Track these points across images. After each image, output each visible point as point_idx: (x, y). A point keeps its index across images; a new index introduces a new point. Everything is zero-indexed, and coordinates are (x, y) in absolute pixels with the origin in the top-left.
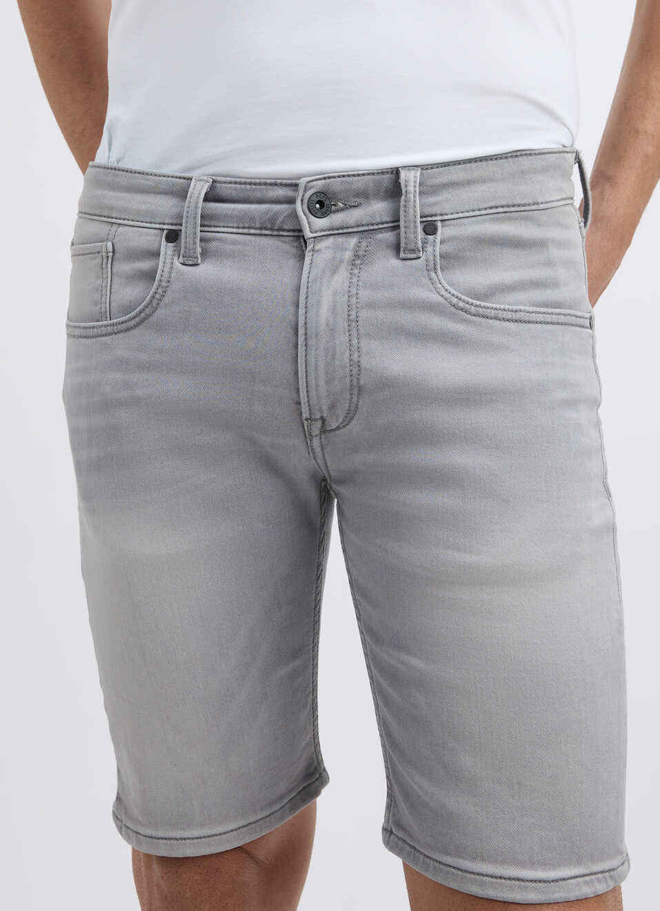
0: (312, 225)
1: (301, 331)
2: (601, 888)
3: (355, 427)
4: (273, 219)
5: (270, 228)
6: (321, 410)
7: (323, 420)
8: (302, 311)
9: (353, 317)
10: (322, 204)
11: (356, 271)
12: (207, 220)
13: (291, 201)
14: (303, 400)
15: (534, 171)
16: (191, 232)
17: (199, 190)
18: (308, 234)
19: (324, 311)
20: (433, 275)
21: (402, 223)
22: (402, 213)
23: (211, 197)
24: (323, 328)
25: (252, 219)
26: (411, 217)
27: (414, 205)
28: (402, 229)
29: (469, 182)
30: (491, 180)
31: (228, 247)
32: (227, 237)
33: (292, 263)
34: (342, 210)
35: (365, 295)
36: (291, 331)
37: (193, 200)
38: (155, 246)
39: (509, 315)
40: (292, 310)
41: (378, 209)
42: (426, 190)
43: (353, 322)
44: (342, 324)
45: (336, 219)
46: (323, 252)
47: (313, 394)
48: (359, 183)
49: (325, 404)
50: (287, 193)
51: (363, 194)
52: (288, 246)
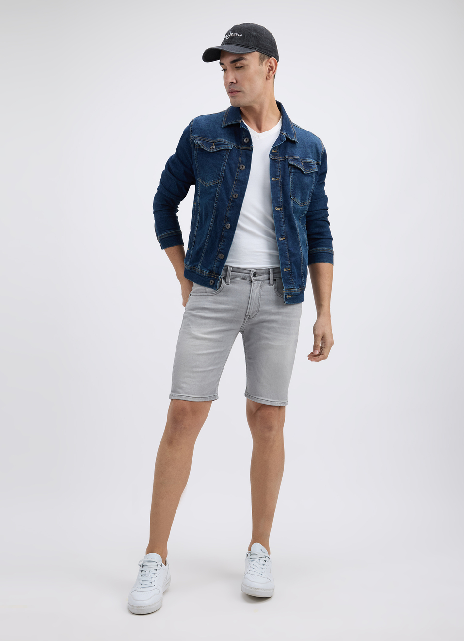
0: (253, 278)
1: (250, 298)
2: (282, 405)
4: (245, 277)
5: (244, 278)
7: (249, 316)
8: (251, 295)
9: (260, 297)
10: (255, 275)
11: (261, 288)
12: (232, 276)
13: (249, 273)
14: (248, 312)
16: (228, 278)
17: (230, 269)
18: (253, 280)
19: (255, 296)
20: (275, 289)
22: (270, 277)
23: (233, 271)
24: (254, 298)
25: (241, 276)
26: (272, 278)
27: (272, 276)
28: (270, 280)
31: (236, 282)
32: (236, 280)
33: (248, 286)
34: (259, 276)
35: (262, 293)
36: (248, 299)
37: (229, 271)
40: (249, 294)
41: (266, 276)
42: (275, 273)
44: (258, 298)
45: (257, 278)
46: (256, 284)
47: (250, 311)
48: (262, 271)
49: (251, 313)
50: (249, 272)
51: (263, 273)
52: (248, 282)
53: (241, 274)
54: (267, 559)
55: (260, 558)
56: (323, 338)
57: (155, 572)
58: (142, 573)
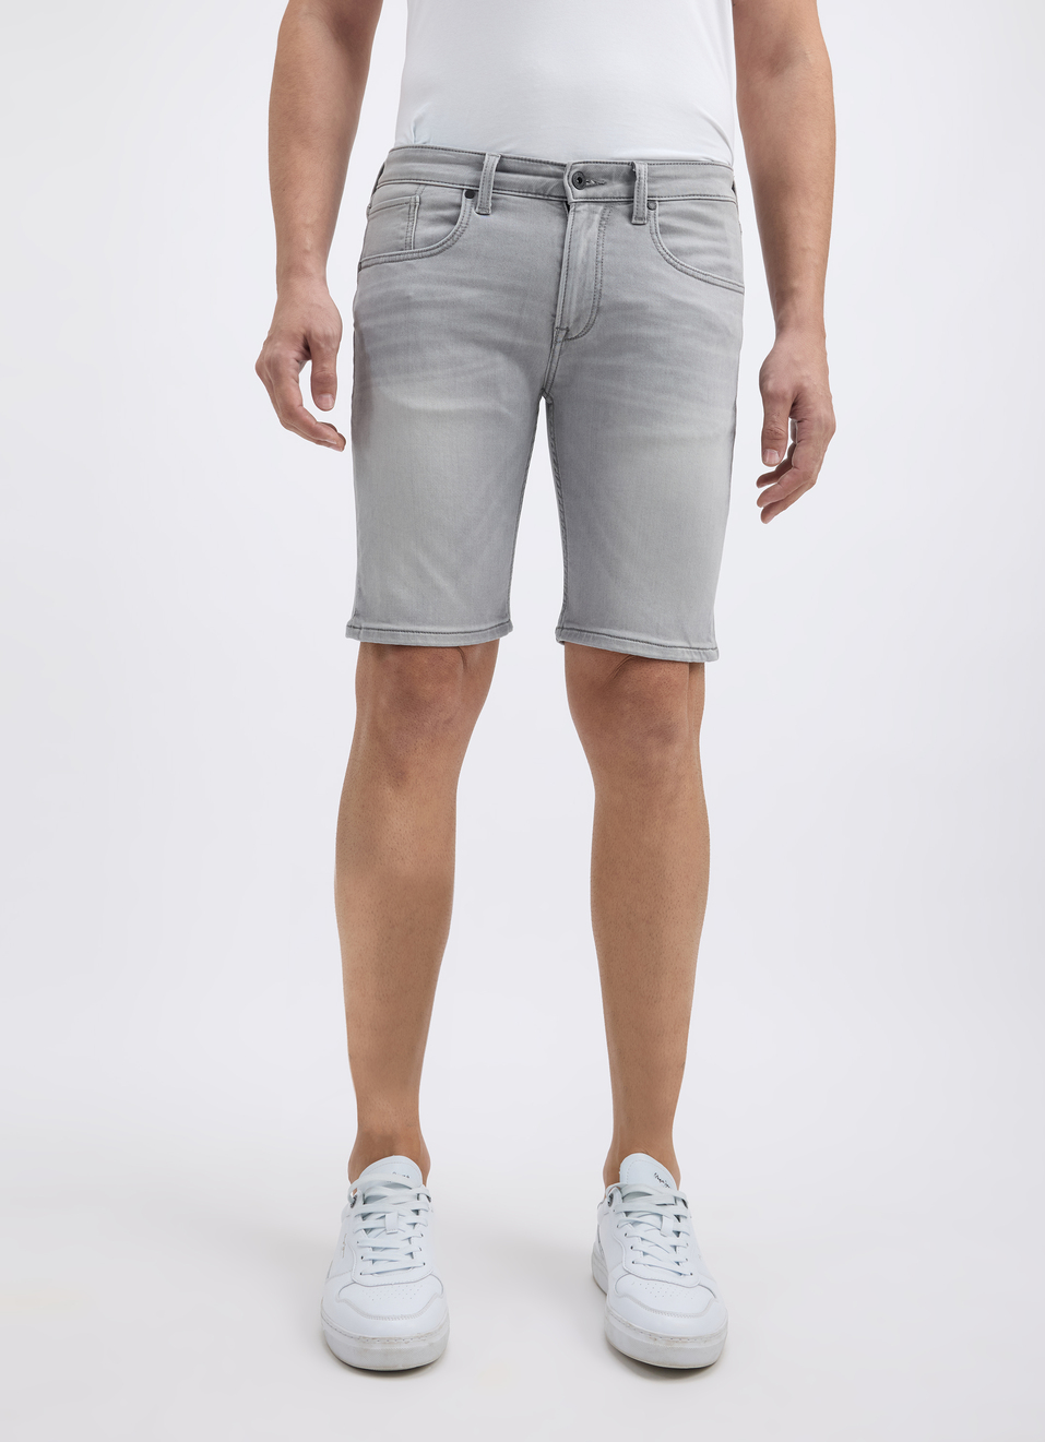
0: (575, 194)
1: (564, 264)
3: (589, 337)
4: (545, 188)
5: (542, 195)
6: (568, 323)
7: (568, 330)
8: (566, 250)
9: (599, 259)
10: (580, 181)
11: (602, 229)
12: (498, 186)
13: (560, 176)
14: (559, 313)
15: (715, 176)
16: (484, 192)
17: (491, 162)
18: (571, 199)
19: (581, 253)
20: (655, 237)
21: (635, 199)
22: (636, 192)
23: (501, 169)
24: (579, 263)
25: (530, 186)
26: (642, 195)
27: (644, 188)
28: (635, 203)
29: (677, 177)
30: (690, 178)
31: (511, 204)
32: (511, 200)
33: (556, 222)
34: (594, 186)
35: (608, 246)
36: (557, 265)
37: (489, 169)
38: (457, 200)
39: (701, 276)
40: (559, 250)
41: (618, 187)
42: (652, 179)
43: (600, 262)
44: (592, 263)
45: (591, 191)
47: (566, 309)
48: (606, 168)
49: (572, 318)
50: (558, 170)
51: (609, 177)
52: (555, 208)
53: (531, 177)
54: (679, 1209)
55: (660, 1210)
56: (797, 408)
57: (414, 1218)
58: (370, 1223)
